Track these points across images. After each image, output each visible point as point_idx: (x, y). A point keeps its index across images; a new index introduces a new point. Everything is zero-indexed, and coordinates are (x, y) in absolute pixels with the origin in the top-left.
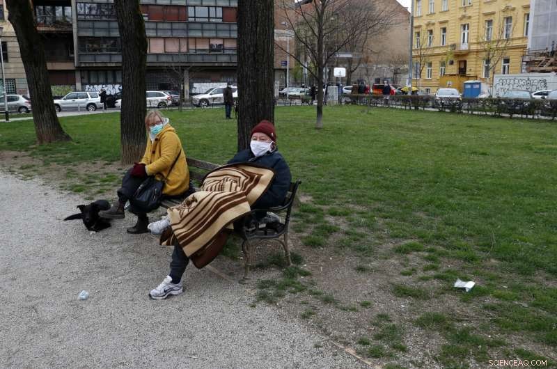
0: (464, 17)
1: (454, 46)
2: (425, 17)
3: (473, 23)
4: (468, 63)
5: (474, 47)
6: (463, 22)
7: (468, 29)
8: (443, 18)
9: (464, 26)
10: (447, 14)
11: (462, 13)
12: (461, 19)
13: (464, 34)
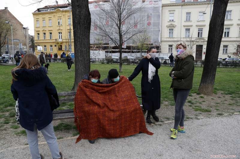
0: (60, 29)
1: (56, 40)
2: (41, 28)
3: (63, 32)
4: (62, 46)
5: (64, 41)
6: (59, 31)
7: (61, 34)
8: (50, 29)
9: (59, 33)
10: (51, 27)
11: (58, 28)
12: (58, 30)
13: (59, 36)
